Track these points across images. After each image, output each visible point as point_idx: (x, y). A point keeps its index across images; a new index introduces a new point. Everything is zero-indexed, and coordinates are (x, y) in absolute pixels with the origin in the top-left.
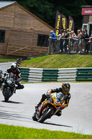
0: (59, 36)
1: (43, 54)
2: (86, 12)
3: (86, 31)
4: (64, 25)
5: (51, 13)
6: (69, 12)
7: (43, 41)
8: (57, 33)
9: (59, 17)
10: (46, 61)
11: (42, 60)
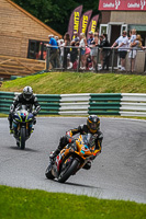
1: (37, 72)
2: (106, 6)
3: (106, 35)
5: (50, 7)
10: (41, 82)
11: (35, 81)
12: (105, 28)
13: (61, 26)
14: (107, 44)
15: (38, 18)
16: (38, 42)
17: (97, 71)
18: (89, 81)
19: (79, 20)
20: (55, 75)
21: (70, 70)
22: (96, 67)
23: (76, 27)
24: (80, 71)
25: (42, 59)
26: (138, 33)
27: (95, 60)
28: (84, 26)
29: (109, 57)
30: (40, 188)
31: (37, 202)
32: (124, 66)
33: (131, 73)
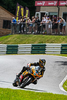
0: (18, 21)
1: (7, 34)
2: (38, 4)
4: (22, 13)
5: (13, 5)
6: (25, 4)
7: (7, 25)
8: (17, 19)
9: (19, 7)
10: (9, 39)
11: (6, 39)
12: (38, 14)
15: (7, 10)
17: (35, 34)
18: (31, 38)
20: (16, 36)
24: (27, 34)
25: (9, 28)
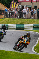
1: (2, 18)
10: (3, 21)
12: (20, 6)
13: (8, 6)
14: (20, 11)
15: (2, 4)
16: (2, 10)
17: (18, 18)
19: (13, 4)
20: (7, 19)
21: (11, 18)
22: (18, 17)
23: (12, 6)
24: (13, 18)
25: (3, 15)
26: (29, 8)
27: (17, 15)
28: (14, 6)
29: (21, 14)
30: (3, 50)
31: (2, 53)
32: (25, 16)
33: (27, 19)
